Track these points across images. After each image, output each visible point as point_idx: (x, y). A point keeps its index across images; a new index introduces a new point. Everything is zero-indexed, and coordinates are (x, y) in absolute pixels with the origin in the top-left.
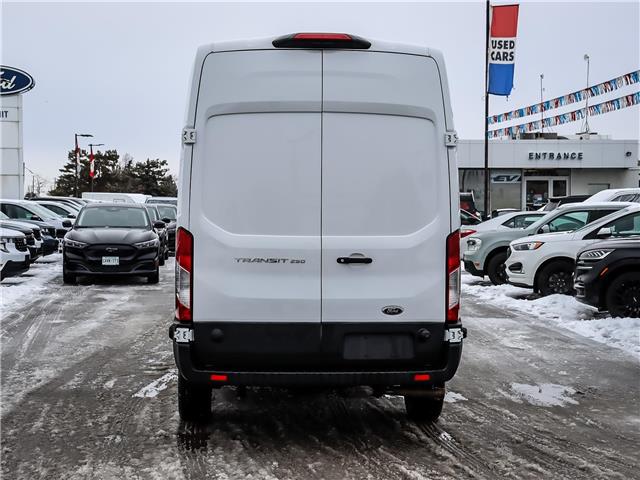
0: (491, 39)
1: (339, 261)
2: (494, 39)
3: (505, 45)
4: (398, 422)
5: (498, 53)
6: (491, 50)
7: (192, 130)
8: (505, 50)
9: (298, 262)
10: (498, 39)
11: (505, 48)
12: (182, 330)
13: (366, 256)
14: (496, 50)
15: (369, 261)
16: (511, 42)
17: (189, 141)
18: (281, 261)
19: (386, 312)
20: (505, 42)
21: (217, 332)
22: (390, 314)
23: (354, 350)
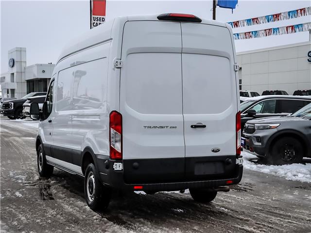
0: (93, 16)
1: (192, 127)
2: (95, 16)
3: (100, 19)
4: (198, 204)
5: (97, 23)
6: (93, 21)
7: (120, 61)
8: (100, 22)
9: (173, 127)
10: (96, 17)
11: (100, 21)
12: (118, 164)
13: (203, 124)
14: (96, 22)
15: (204, 126)
16: (103, 18)
17: (119, 66)
18: (166, 127)
19: (213, 151)
20: (100, 18)
21: (136, 164)
22: (215, 152)
23: (199, 170)
